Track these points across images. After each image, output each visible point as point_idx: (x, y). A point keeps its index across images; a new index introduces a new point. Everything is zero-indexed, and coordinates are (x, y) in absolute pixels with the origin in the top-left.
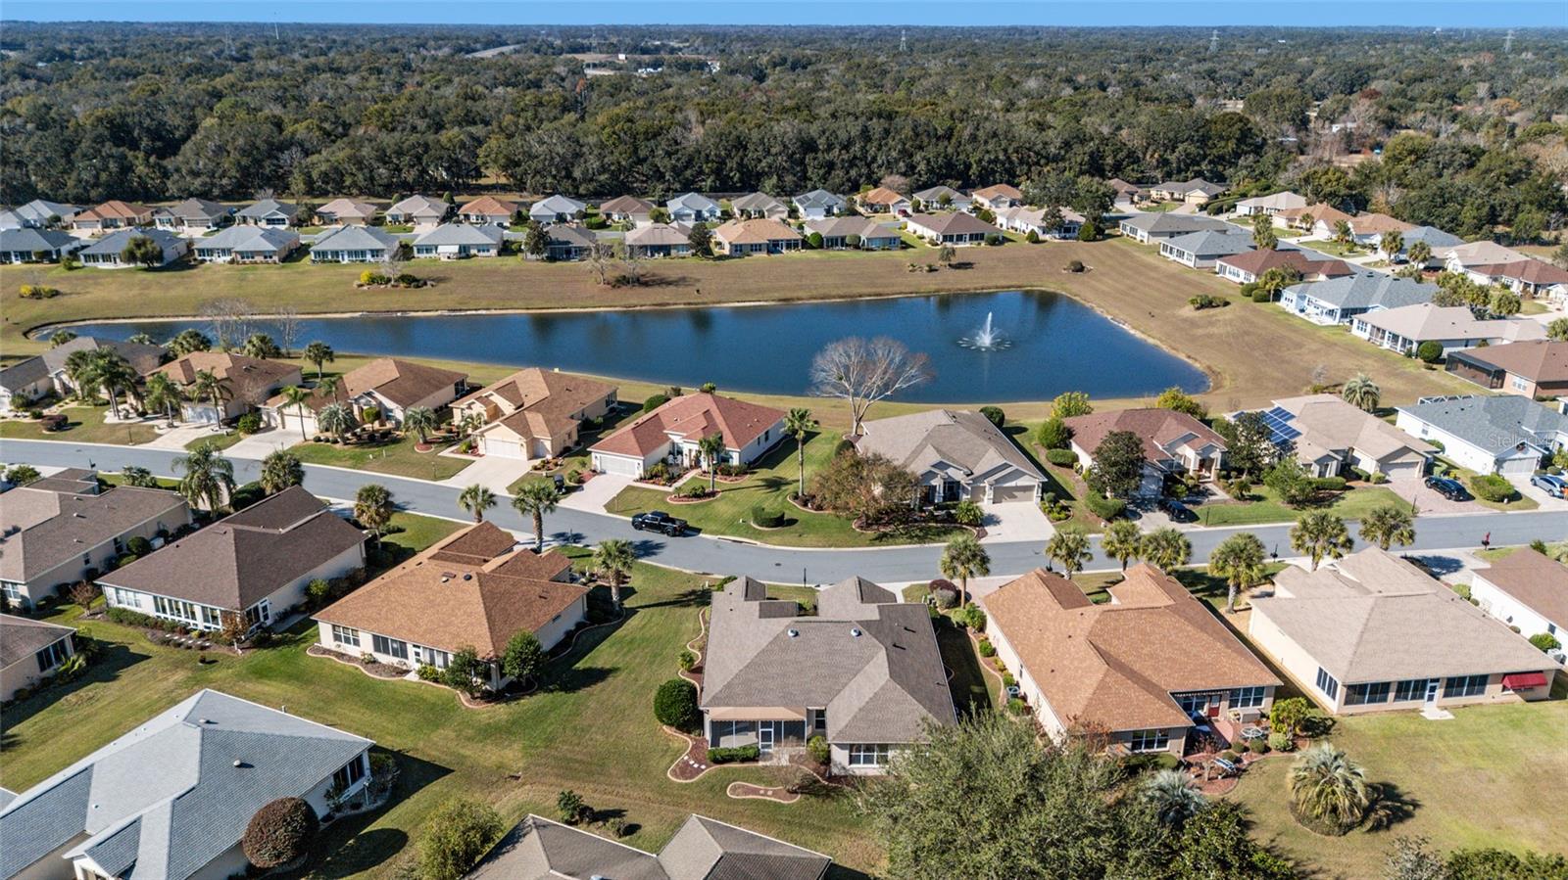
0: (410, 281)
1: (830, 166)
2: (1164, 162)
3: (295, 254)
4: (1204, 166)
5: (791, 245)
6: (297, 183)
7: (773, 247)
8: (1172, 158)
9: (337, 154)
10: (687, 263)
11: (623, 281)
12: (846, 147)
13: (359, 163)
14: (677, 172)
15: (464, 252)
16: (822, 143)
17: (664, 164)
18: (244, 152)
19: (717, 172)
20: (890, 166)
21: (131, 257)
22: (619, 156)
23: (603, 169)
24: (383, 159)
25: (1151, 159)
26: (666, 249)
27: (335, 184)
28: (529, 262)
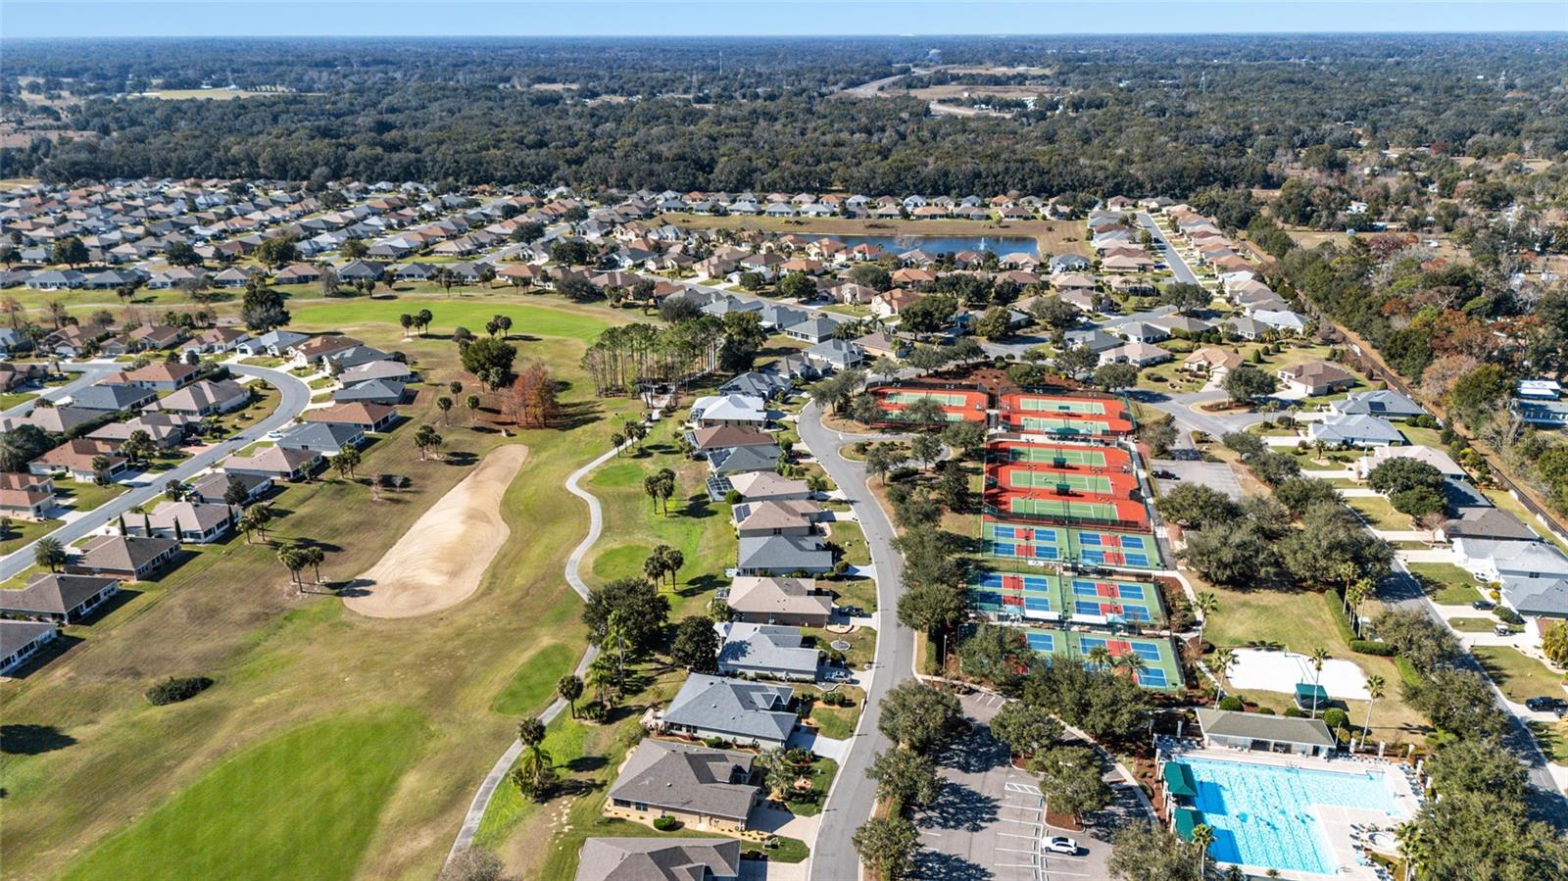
0: (798, 223)
1: (986, 185)
2: (1154, 188)
3: (760, 213)
4: (1177, 191)
5: (941, 216)
6: (758, 187)
7: (933, 217)
8: (1159, 186)
9: (773, 175)
10: (899, 221)
11: (871, 226)
12: (995, 177)
13: (783, 179)
14: (915, 186)
15: (818, 214)
16: (984, 174)
17: (910, 182)
18: (739, 173)
19: (933, 187)
20: (1014, 186)
21: (710, 211)
22: (892, 178)
23: (883, 184)
24: (793, 178)
25: (1149, 187)
26: (891, 216)
27: (772, 187)
28: (841, 218)
